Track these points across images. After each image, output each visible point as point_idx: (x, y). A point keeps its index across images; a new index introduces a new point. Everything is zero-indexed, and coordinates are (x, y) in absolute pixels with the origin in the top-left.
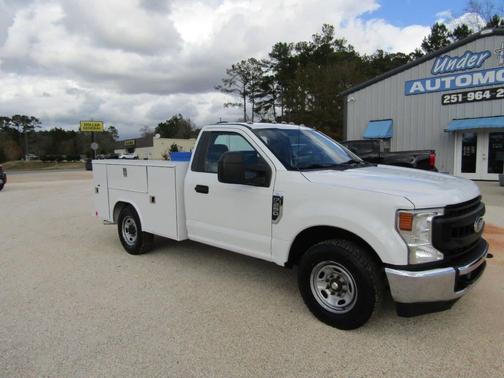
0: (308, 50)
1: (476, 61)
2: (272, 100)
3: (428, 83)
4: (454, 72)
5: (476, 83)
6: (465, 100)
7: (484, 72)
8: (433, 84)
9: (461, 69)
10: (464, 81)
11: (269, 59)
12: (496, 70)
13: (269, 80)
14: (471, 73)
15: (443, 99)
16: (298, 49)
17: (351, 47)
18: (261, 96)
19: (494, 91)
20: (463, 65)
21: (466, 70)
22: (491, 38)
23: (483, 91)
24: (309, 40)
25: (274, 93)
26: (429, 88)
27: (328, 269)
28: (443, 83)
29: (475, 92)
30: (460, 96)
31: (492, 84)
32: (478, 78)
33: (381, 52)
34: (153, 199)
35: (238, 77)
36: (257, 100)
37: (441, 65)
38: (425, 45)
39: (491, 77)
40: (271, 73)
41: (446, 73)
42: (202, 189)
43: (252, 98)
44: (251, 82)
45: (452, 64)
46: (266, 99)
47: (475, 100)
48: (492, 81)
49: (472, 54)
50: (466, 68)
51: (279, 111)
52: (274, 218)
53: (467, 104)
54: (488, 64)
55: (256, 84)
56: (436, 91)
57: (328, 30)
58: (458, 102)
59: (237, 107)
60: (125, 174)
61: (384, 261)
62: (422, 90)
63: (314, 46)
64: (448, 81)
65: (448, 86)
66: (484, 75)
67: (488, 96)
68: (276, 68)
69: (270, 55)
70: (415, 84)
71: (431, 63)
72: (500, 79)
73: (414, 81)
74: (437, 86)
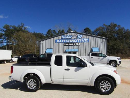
0: (16, 28)
2: (2, 41)
3: (61, 40)
4: (66, 39)
5: (70, 42)
6: (68, 45)
7: (72, 40)
8: (62, 41)
9: (67, 39)
11: (3, 28)
12: (74, 39)
14: (69, 40)
15: (64, 45)
16: (13, 27)
17: (27, 30)
19: (74, 44)
22: (73, 33)
23: (72, 43)
25: (3, 38)
28: (64, 41)
33: (35, 32)
37: (63, 37)
40: (3, 33)
45: (65, 37)
47: (70, 45)
49: (69, 36)
50: (68, 38)
54: (72, 38)
56: (63, 43)
57: (23, 24)
58: (67, 45)
62: (59, 42)
63: (18, 28)
65: (65, 42)
67: (73, 45)
68: (5, 31)
69: (3, 27)
70: (58, 40)
71: (61, 36)
72: (75, 41)
73: (57, 40)
74: (63, 42)
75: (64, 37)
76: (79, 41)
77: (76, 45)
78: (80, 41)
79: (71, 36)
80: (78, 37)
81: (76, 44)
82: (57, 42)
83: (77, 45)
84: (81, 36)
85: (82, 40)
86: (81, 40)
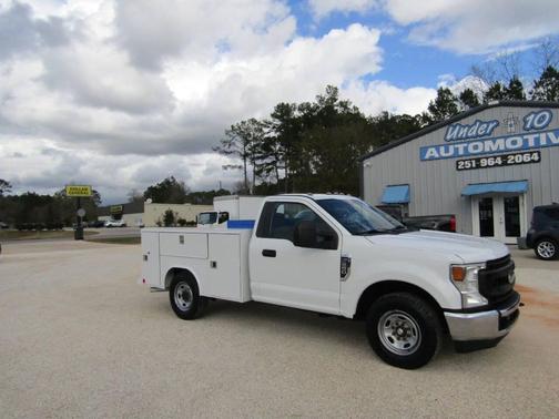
0: (312, 110)
1: (486, 129)
2: (274, 163)
3: (442, 149)
4: (466, 139)
5: (487, 149)
6: (478, 166)
7: (494, 140)
8: (447, 151)
9: (472, 137)
10: (476, 147)
11: (271, 119)
12: (506, 138)
13: (270, 141)
14: (483, 141)
15: (458, 165)
16: (301, 109)
17: (356, 108)
18: (262, 158)
19: (505, 158)
20: (474, 133)
21: (477, 137)
22: (498, 109)
23: (495, 157)
24: (313, 101)
25: (276, 154)
26: (444, 155)
27: (393, 318)
28: (456, 150)
29: (487, 158)
30: (474, 162)
31: (502, 151)
32: (489, 145)
33: (386, 113)
34: (214, 265)
35: (238, 138)
36: (259, 162)
37: (453, 133)
38: (431, 108)
39: (500, 145)
40: (273, 134)
41: (459, 140)
42: (269, 253)
43: (253, 159)
44: (251, 142)
45: (463, 132)
46: (268, 161)
47: (488, 166)
48: (502, 148)
49: (482, 123)
50: (477, 136)
51: (282, 173)
52: (343, 276)
53: (480, 170)
54: (495, 134)
55: (258, 145)
56: (450, 157)
57: (333, 91)
58: (471, 168)
59: (236, 170)
60: (182, 242)
61: (443, 307)
62: (437, 156)
63: (318, 107)
64: (461, 147)
65: (461, 152)
66: (494, 142)
67: (500, 163)
68: (278, 129)
69: (272, 115)
70: (430, 150)
71: (443, 130)
72: (510, 146)
73: (428, 148)
74: (451, 152)
75: (455, 132)
76: (531, 143)
77: (515, 164)
78: (537, 140)
79: (493, 122)
80: (526, 122)
81: (519, 159)
82: (427, 157)
83: (523, 163)
84: (544, 117)
85: (548, 138)
86: (543, 136)
